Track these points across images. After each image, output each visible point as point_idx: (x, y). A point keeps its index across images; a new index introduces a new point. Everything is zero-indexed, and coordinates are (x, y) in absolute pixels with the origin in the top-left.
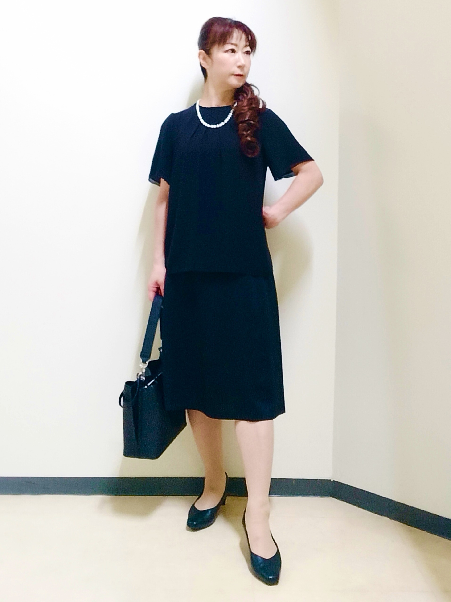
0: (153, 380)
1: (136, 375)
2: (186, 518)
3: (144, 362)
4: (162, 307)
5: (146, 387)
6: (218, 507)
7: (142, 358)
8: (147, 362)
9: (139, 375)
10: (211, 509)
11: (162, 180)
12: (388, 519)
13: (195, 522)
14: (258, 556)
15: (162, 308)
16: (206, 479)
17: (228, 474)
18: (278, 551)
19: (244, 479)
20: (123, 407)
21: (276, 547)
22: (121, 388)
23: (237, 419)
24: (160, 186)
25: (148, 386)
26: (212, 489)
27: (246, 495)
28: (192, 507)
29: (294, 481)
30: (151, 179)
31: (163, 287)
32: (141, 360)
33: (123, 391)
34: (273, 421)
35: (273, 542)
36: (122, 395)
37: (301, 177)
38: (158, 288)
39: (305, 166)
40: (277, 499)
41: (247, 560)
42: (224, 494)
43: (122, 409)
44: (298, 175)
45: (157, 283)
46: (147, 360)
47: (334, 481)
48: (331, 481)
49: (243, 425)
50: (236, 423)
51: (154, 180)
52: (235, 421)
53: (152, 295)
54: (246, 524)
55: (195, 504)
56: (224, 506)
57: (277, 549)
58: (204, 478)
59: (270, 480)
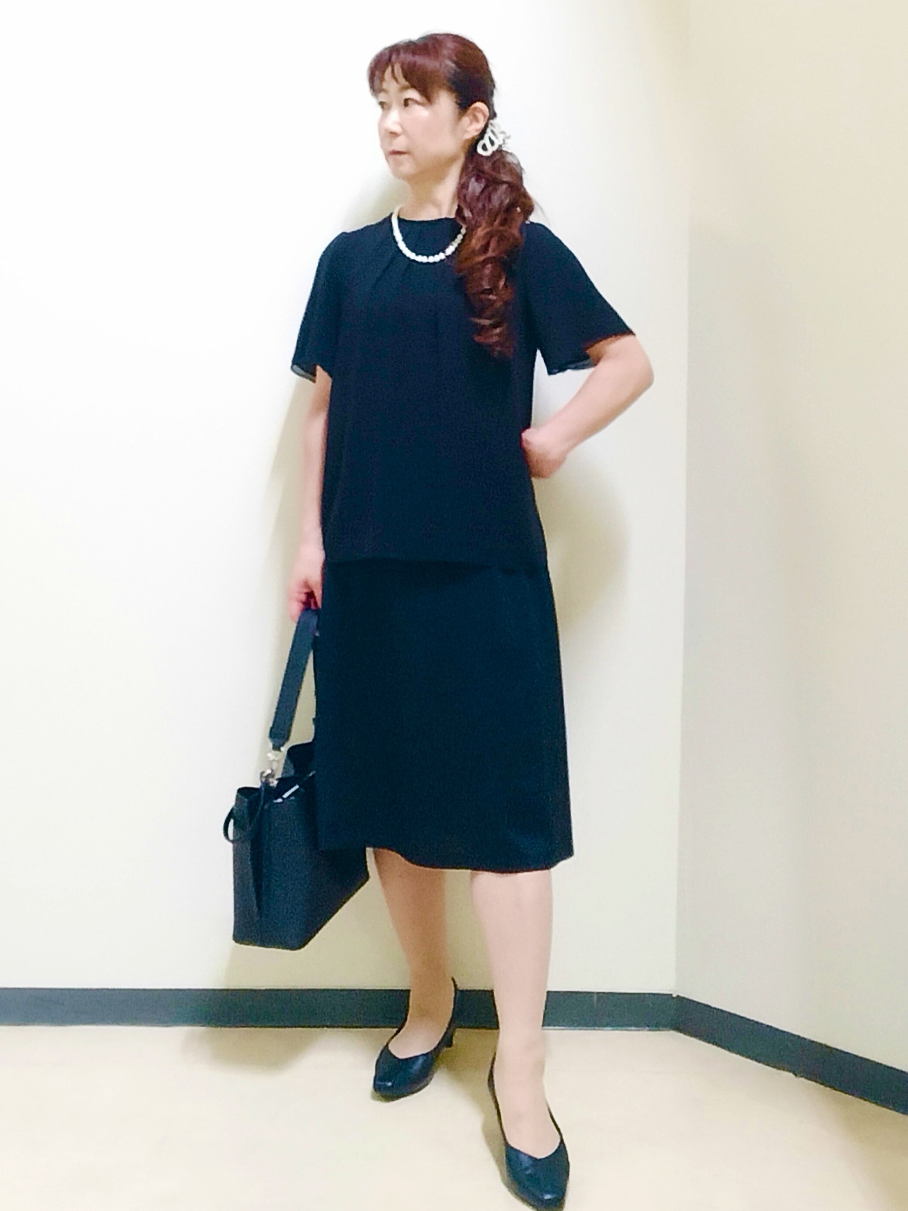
0: (297, 787)
1: (259, 775)
2: (370, 1073)
3: (277, 748)
4: (317, 634)
5: (280, 800)
6: (437, 1050)
7: (272, 741)
8: (284, 749)
9: (265, 775)
10: (423, 1055)
11: (319, 370)
12: (791, 1075)
13: (389, 1081)
14: (522, 1153)
15: (316, 637)
16: (411, 994)
17: (457, 983)
18: (562, 1141)
19: (491, 993)
20: (233, 842)
21: (557, 1132)
22: (229, 802)
23: (475, 869)
24: (314, 381)
25: (283, 799)
26: (424, 1013)
27: (497, 1027)
28: (382, 1052)
29: (595, 996)
30: (295, 367)
31: (321, 592)
32: (271, 745)
33: (233, 807)
34: (550, 872)
35: (552, 1124)
36: (231, 815)
37: (604, 367)
38: (310, 595)
39: (615, 346)
40: (558, 1035)
41: (498, 1161)
42: (450, 1024)
43: (231, 845)
44: (601, 365)
45: (306, 584)
46: (283, 745)
47: (678, 996)
48: (674, 998)
49: (487, 880)
50: (472, 878)
51: (303, 369)
52: (471, 873)
53: (296, 608)
54: (496, 1087)
55: (390, 1046)
56: (449, 1049)
57: (559, 1141)
58: (409, 991)
59: (545, 994)
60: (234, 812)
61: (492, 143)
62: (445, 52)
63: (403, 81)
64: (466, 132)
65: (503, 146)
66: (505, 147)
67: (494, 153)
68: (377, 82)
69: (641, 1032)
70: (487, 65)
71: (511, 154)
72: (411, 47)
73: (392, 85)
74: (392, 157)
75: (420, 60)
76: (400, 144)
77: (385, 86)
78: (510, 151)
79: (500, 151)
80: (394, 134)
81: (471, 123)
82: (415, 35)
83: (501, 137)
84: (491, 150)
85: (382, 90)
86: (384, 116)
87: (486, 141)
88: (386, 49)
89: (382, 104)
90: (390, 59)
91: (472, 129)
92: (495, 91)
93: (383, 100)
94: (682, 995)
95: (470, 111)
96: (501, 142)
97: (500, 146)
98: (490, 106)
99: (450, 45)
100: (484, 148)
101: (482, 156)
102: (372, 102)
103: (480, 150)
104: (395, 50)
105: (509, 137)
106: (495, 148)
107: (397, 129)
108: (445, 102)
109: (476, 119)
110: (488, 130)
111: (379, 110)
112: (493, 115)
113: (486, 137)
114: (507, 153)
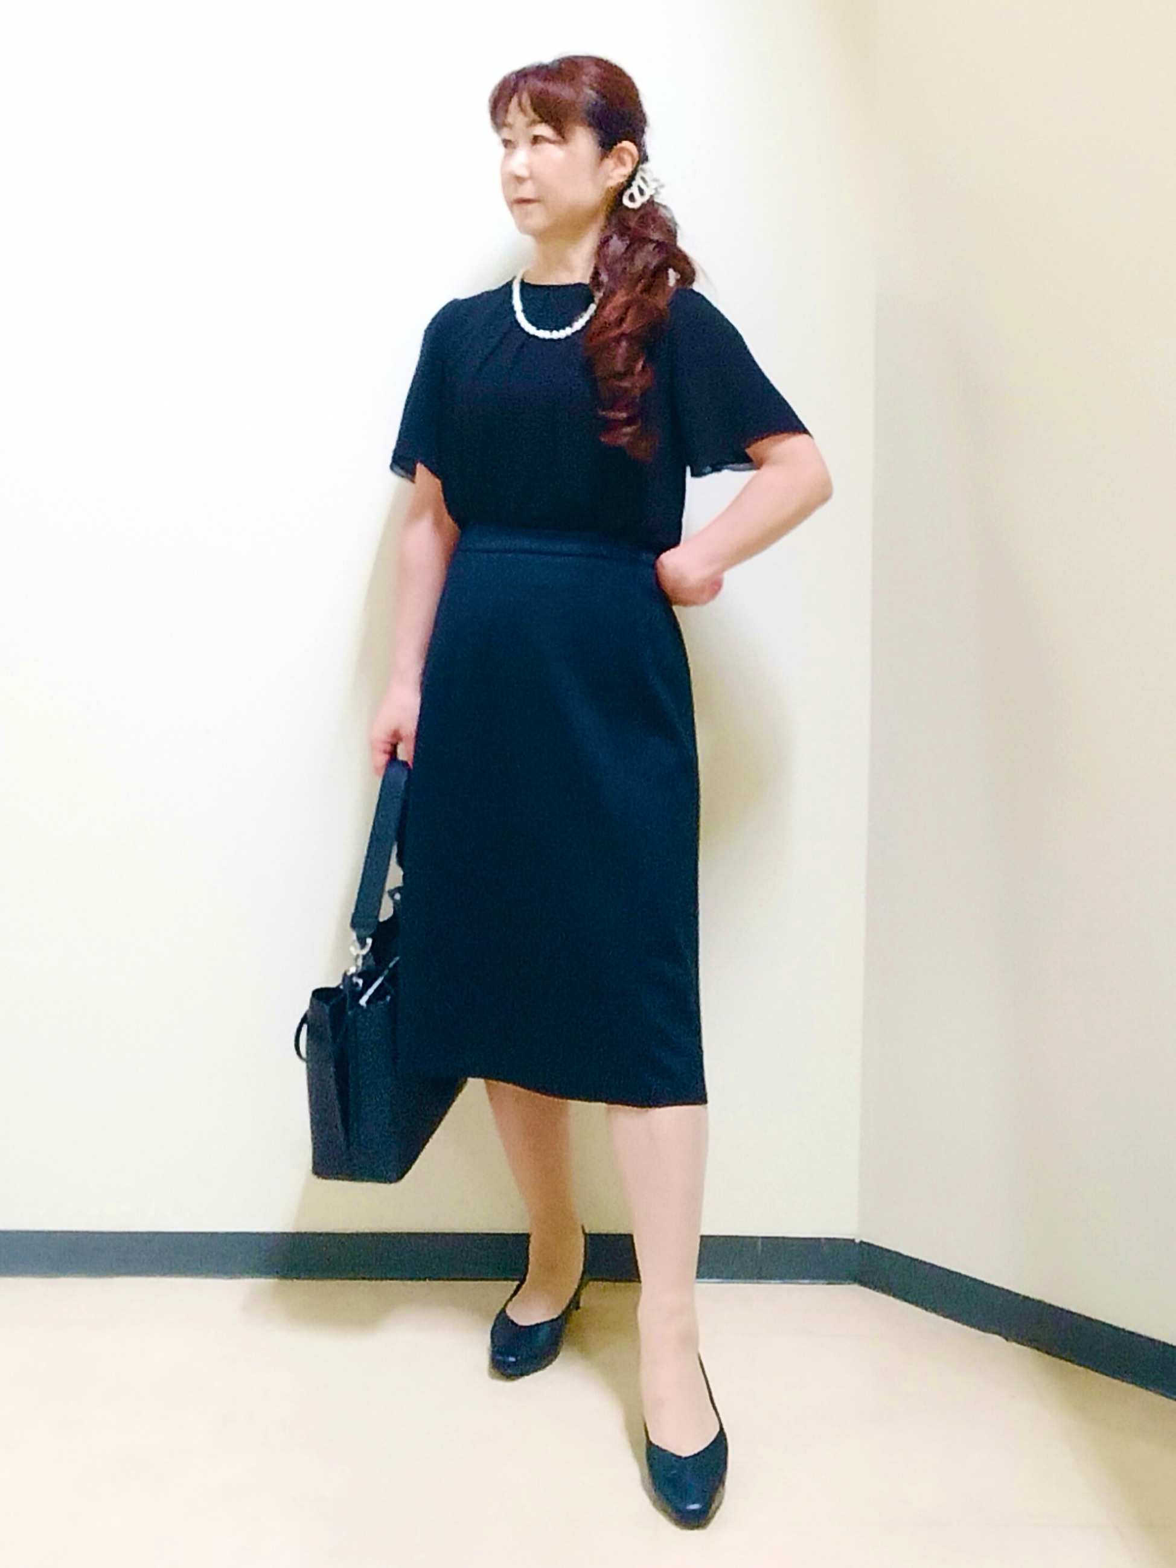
0: (381, 980)
1: (341, 972)
3: (362, 941)
6: (564, 1317)
7: (356, 931)
8: (369, 940)
9: (348, 973)
10: (547, 1323)
11: (420, 467)
12: (1001, 1339)
13: (512, 1356)
14: (665, 1451)
17: (586, 1228)
18: (721, 1436)
20: (306, 1060)
21: (716, 1420)
22: (303, 1005)
24: (413, 481)
29: (760, 1240)
30: (395, 465)
32: (355, 936)
33: (307, 1012)
36: (304, 1020)
40: (715, 1290)
42: (581, 1281)
43: (303, 1066)
44: (765, 468)
46: (366, 934)
47: (862, 1242)
48: (855, 1243)
51: (402, 467)
55: (509, 1308)
58: (528, 1236)
59: (699, 1240)
60: (308, 1016)
61: (641, 192)
62: (585, 78)
63: (533, 115)
64: (609, 178)
65: (656, 196)
66: (657, 198)
67: (643, 206)
68: (501, 113)
69: (815, 1286)
70: (637, 95)
71: (665, 207)
72: (542, 72)
73: (517, 117)
74: (516, 207)
75: (553, 88)
76: (527, 191)
77: (510, 119)
78: (664, 203)
79: (651, 202)
80: (520, 180)
81: (616, 167)
82: (547, 56)
83: (653, 185)
84: (640, 201)
85: (504, 125)
86: (508, 156)
87: (634, 190)
88: (512, 74)
89: (507, 143)
90: (516, 84)
91: (617, 174)
92: (647, 129)
93: (508, 137)
94: (865, 1240)
95: (614, 151)
96: (652, 192)
97: (652, 196)
98: (640, 146)
99: (593, 70)
100: (632, 198)
101: (627, 208)
102: (493, 140)
103: (626, 201)
104: (523, 75)
105: (662, 186)
106: (646, 198)
107: (523, 172)
108: (584, 140)
109: (622, 163)
110: (638, 177)
111: (501, 150)
112: (643, 158)
113: (635, 184)
114: (659, 204)
